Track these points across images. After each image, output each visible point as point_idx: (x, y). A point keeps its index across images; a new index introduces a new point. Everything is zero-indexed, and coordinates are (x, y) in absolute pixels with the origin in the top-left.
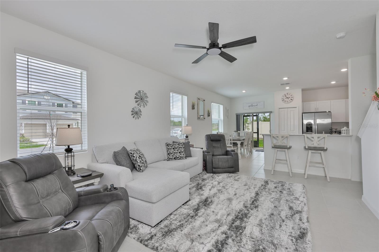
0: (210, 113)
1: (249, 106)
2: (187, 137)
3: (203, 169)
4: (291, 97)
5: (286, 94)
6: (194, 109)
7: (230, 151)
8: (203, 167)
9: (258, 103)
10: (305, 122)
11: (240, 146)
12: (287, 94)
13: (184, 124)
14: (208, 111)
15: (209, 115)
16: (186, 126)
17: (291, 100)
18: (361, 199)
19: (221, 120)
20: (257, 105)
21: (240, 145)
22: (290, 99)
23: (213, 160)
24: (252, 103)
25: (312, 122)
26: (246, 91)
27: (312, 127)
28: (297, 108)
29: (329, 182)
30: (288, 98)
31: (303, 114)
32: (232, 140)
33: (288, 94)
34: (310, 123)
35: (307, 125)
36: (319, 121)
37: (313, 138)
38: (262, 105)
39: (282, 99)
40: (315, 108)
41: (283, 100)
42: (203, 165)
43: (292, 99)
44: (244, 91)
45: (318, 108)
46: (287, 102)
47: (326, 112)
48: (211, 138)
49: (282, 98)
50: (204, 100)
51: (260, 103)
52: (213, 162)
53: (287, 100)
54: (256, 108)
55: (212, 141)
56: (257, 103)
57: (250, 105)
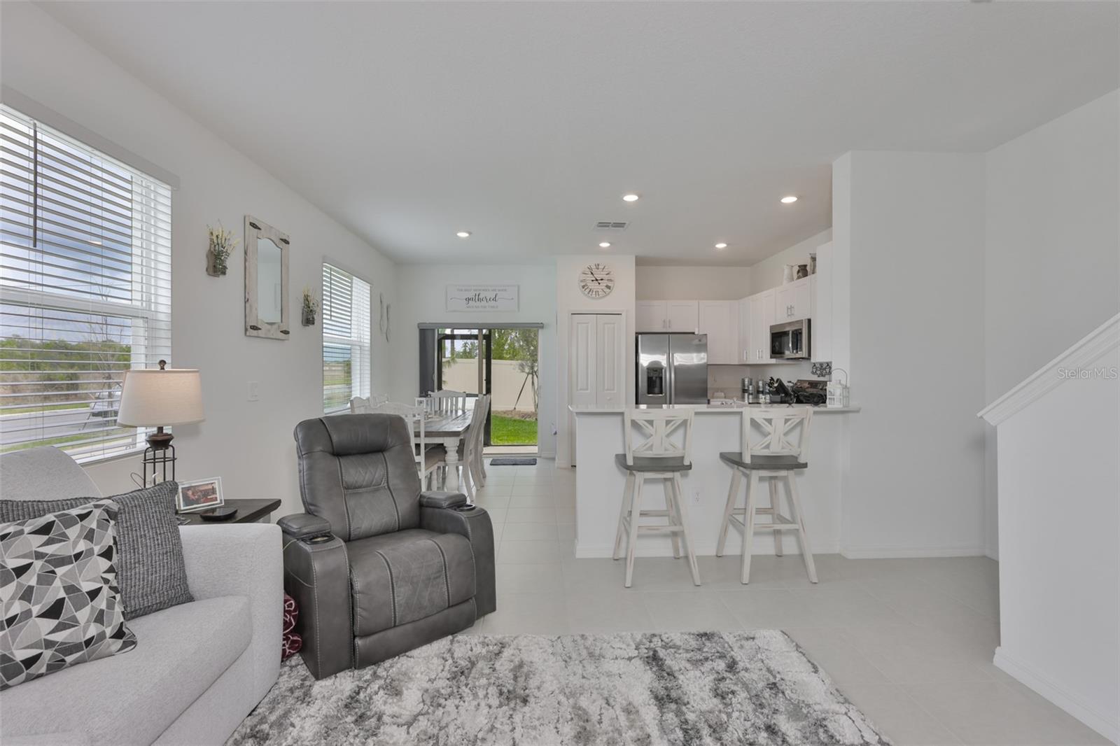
0: (318, 310)
1: (469, 299)
2: (160, 442)
3: (284, 651)
4: (608, 280)
5: (593, 267)
6: (224, 273)
7: (445, 504)
8: (286, 638)
9: (499, 290)
10: (646, 360)
11: (457, 457)
12: (597, 266)
13: (143, 359)
14: (306, 298)
15: (309, 318)
16: (158, 368)
17: (608, 287)
18: (992, 662)
19: (360, 346)
20: (495, 299)
21: (457, 452)
22: (604, 284)
23: (358, 586)
24: (480, 290)
25: (662, 359)
26: (470, 233)
27: (661, 378)
28: (624, 314)
29: (815, 583)
30: (597, 281)
31: (640, 336)
32: (422, 434)
33: (600, 267)
34: (656, 366)
35: (648, 373)
36: (681, 359)
37: (769, 421)
38: (512, 299)
39: (582, 281)
40: (664, 321)
41: (583, 287)
42: (286, 624)
43: (609, 285)
44: (463, 235)
45: (670, 322)
46: (594, 293)
47: (694, 333)
48: (335, 438)
49: (581, 279)
50: (287, 242)
51: (505, 290)
52: (357, 596)
53: (594, 286)
54: (493, 307)
55: (338, 453)
56: (495, 290)
57: (471, 295)
